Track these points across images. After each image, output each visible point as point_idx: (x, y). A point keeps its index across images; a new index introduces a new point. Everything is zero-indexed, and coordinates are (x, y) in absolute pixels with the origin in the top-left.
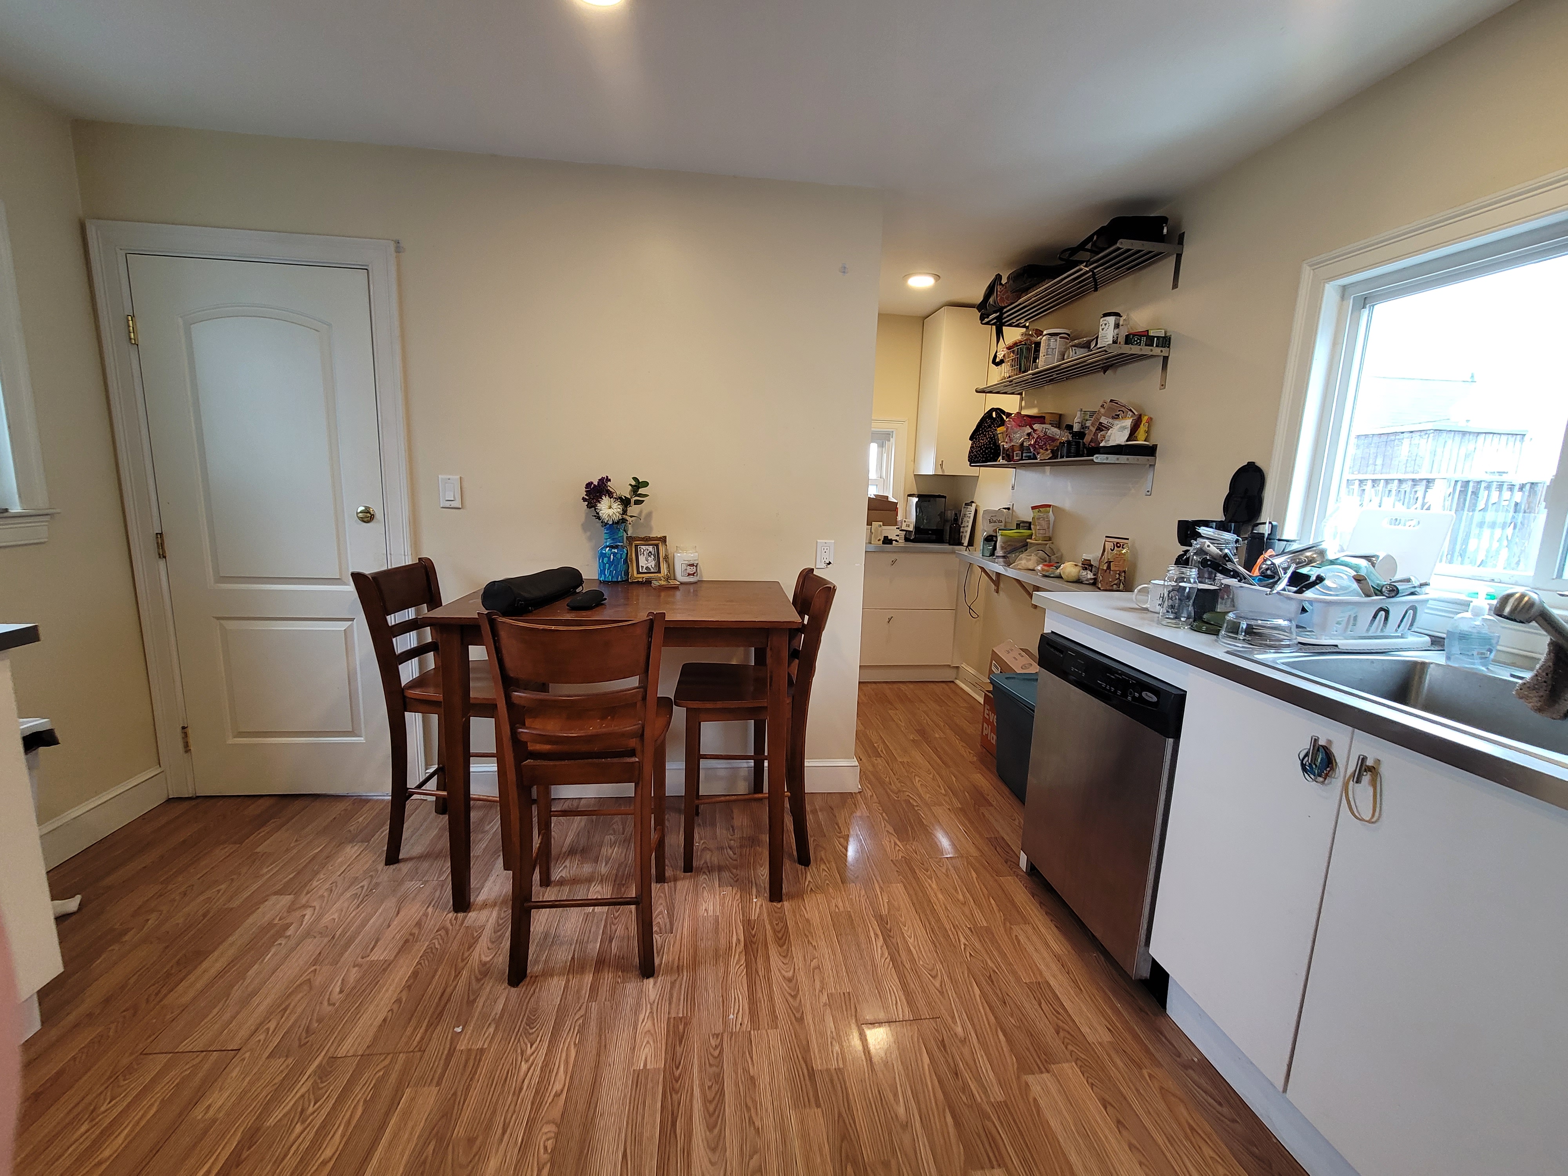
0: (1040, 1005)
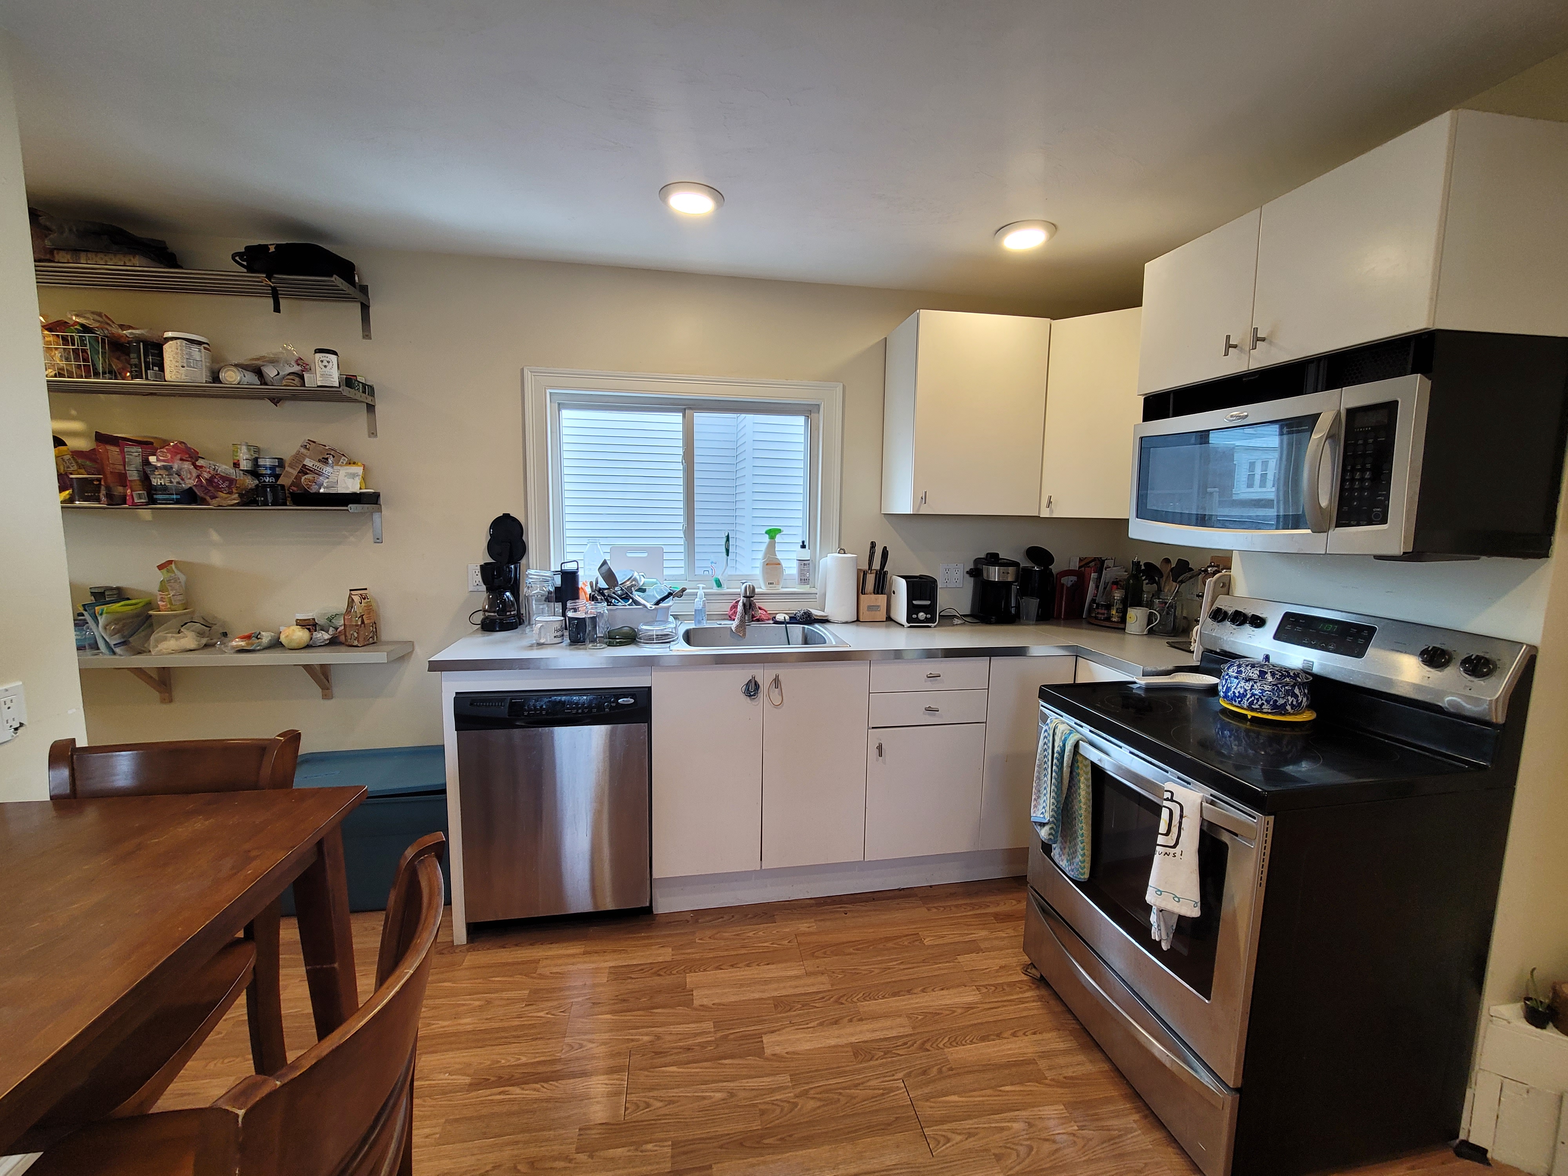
0: (631, 978)
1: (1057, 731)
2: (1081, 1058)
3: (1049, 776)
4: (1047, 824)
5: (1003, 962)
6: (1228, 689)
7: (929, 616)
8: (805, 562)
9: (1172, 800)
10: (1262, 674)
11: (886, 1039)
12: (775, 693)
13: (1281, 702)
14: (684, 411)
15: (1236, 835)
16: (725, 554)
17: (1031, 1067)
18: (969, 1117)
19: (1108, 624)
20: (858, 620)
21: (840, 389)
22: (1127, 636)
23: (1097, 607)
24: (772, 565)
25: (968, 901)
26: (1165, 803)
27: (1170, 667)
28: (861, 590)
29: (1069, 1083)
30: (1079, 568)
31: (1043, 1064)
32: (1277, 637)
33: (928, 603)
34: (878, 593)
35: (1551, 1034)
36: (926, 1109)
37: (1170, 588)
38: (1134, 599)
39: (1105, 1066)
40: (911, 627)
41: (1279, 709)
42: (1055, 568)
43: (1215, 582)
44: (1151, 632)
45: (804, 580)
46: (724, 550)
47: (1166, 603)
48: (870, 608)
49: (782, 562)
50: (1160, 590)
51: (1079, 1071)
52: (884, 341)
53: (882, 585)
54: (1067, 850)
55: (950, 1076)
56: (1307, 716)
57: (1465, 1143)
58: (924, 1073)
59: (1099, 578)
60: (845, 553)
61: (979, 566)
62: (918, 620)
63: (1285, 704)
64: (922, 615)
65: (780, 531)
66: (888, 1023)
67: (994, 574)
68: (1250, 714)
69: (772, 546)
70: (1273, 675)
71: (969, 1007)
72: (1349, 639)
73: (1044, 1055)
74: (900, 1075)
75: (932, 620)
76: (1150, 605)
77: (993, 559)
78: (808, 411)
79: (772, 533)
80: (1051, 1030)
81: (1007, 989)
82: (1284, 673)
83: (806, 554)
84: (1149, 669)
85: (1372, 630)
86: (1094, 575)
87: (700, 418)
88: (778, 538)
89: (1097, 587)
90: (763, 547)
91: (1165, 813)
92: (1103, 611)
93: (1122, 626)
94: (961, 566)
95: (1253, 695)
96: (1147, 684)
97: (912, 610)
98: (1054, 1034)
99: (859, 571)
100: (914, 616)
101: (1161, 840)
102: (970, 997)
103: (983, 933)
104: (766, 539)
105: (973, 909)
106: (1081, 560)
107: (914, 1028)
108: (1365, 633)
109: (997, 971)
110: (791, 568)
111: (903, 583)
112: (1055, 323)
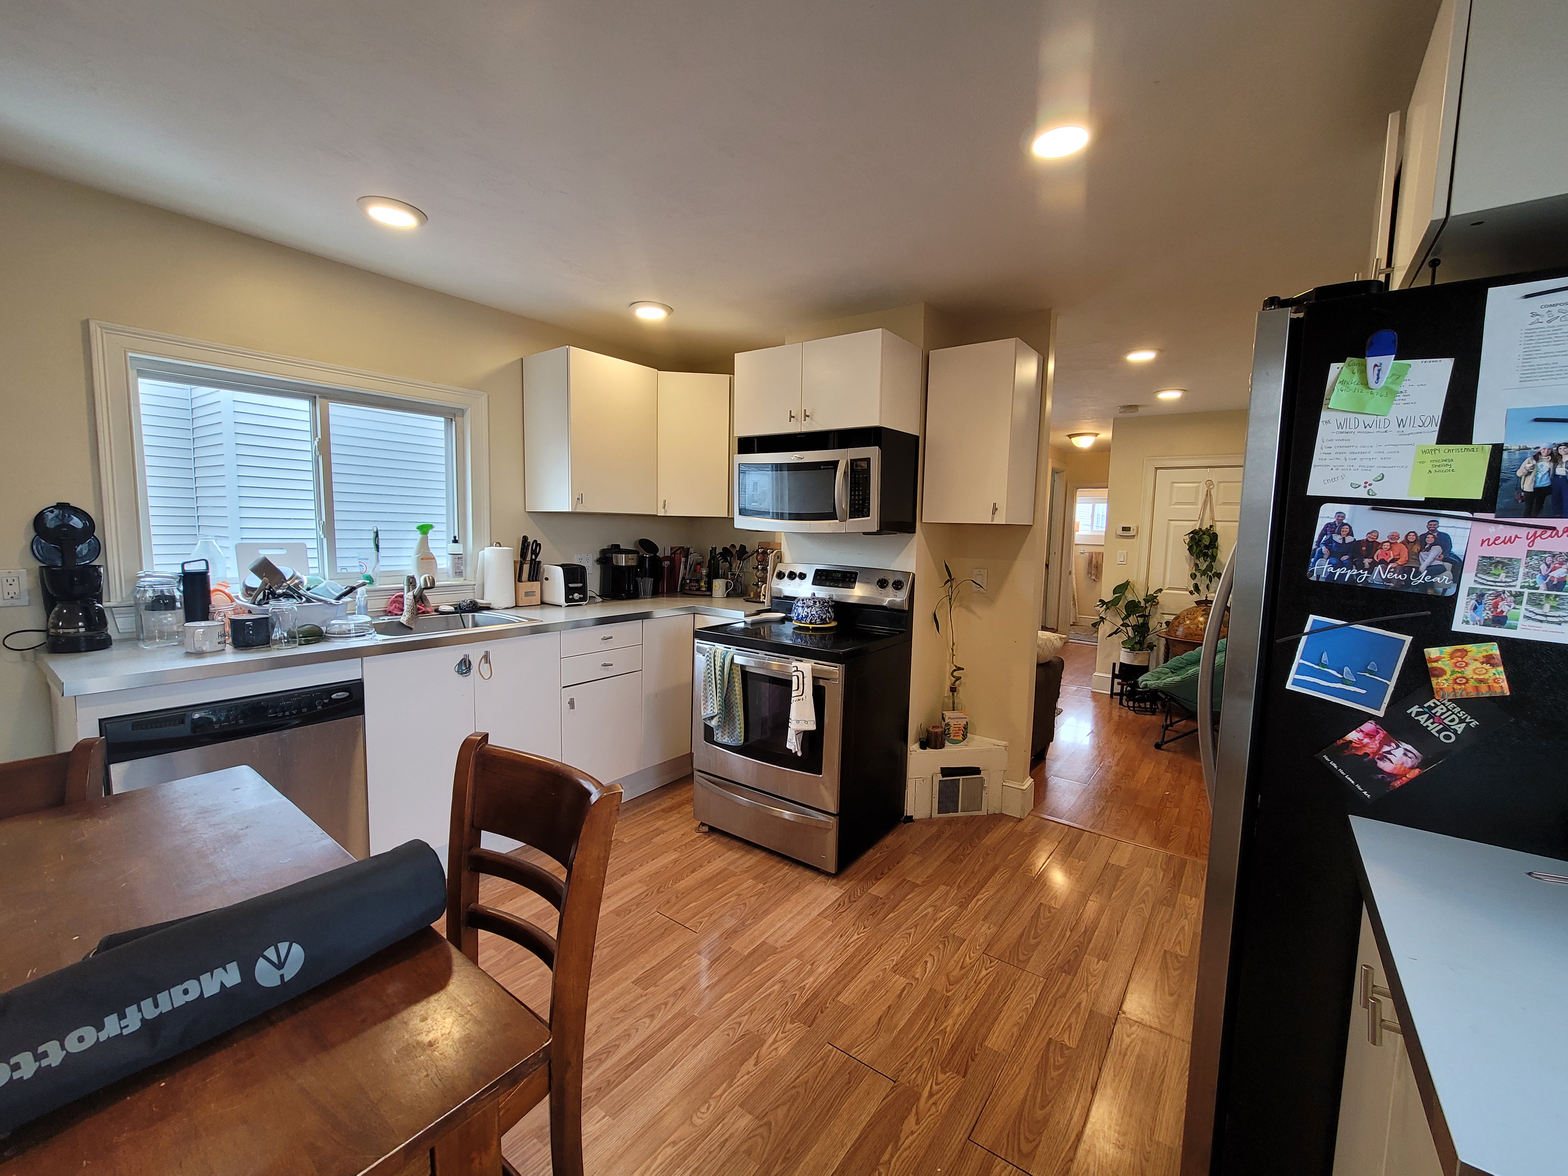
1: (717, 654)
2: (750, 856)
3: (714, 685)
4: (716, 716)
5: (682, 833)
6: (799, 615)
7: (582, 596)
8: (460, 556)
9: (797, 671)
10: (815, 602)
11: (633, 899)
12: (485, 667)
13: (824, 617)
14: (313, 401)
15: (829, 680)
16: (374, 551)
17: (726, 872)
18: (706, 908)
19: (697, 593)
20: (516, 606)
21: (484, 398)
22: (713, 599)
23: (690, 582)
24: (426, 558)
25: (639, 809)
26: (793, 674)
27: (754, 612)
28: (519, 578)
29: (749, 869)
30: (671, 554)
31: (732, 868)
32: (814, 583)
33: (581, 585)
34: (533, 581)
35: (928, 750)
36: (680, 917)
37: (736, 564)
38: (714, 574)
39: (763, 854)
40: (568, 606)
41: (823, 621)
42: (660, 554)
43: (775, 556)
44: (728, 596)
45: (459, 573)
46: (372, 545)
47: (735, 575)
48: (527, 594)
49: (436, 558)
50: (731, 565)
51: (751, 862)
52: (520, 362)
53: (536, 574)
54: (727, 731)
55: (682, 898)
56: (834, 624)
57: (907, 817)
58: (668, 902)
59: (686, 561)
60: (500, 546)
61: (608, 555)
62: (573, 600)
63: (826, 618)
64: (576, 596)
65: (431, 527)
66: (629, 890)
67: (622, 560)
68: (811, 626)
69: (424, 542)
70: (819, 602)
71: (675, 861)
72: (847, 580)
73: (730, 864)
74: (655, 910)
75: (583, 599)
76: (725, 576)
77: (616, 549)
78: (451, 415)
79: (424, 529)
80: (727, 852)
81: (693, 844)
82: (823, 601)
83: (457, 548)
84: (748, 613)
85: (856, 574)
86: (683, 559)
87: (336, 410)
88: (431, 535)
89: (685, 568)
90: (415, 545)
91: (795, 679)
92: (694, 584)
93: (708, 593)
94: (590, 555)
95: (812, 615)
96: (752, 621)
97: (569, 591)
98: (730, 852)
99: (515, 562)
100: (571, 597)
101: (794, 694)
102: (674, 856)
103: (661, 822)
104: (418, 536)
105: (646, 813)
106: (671, 549)
107: (647, 886)
108: (854, 576)
109: (681, 837)
110: (444, 563)
111: (560, 570)
112: (660, 372)
